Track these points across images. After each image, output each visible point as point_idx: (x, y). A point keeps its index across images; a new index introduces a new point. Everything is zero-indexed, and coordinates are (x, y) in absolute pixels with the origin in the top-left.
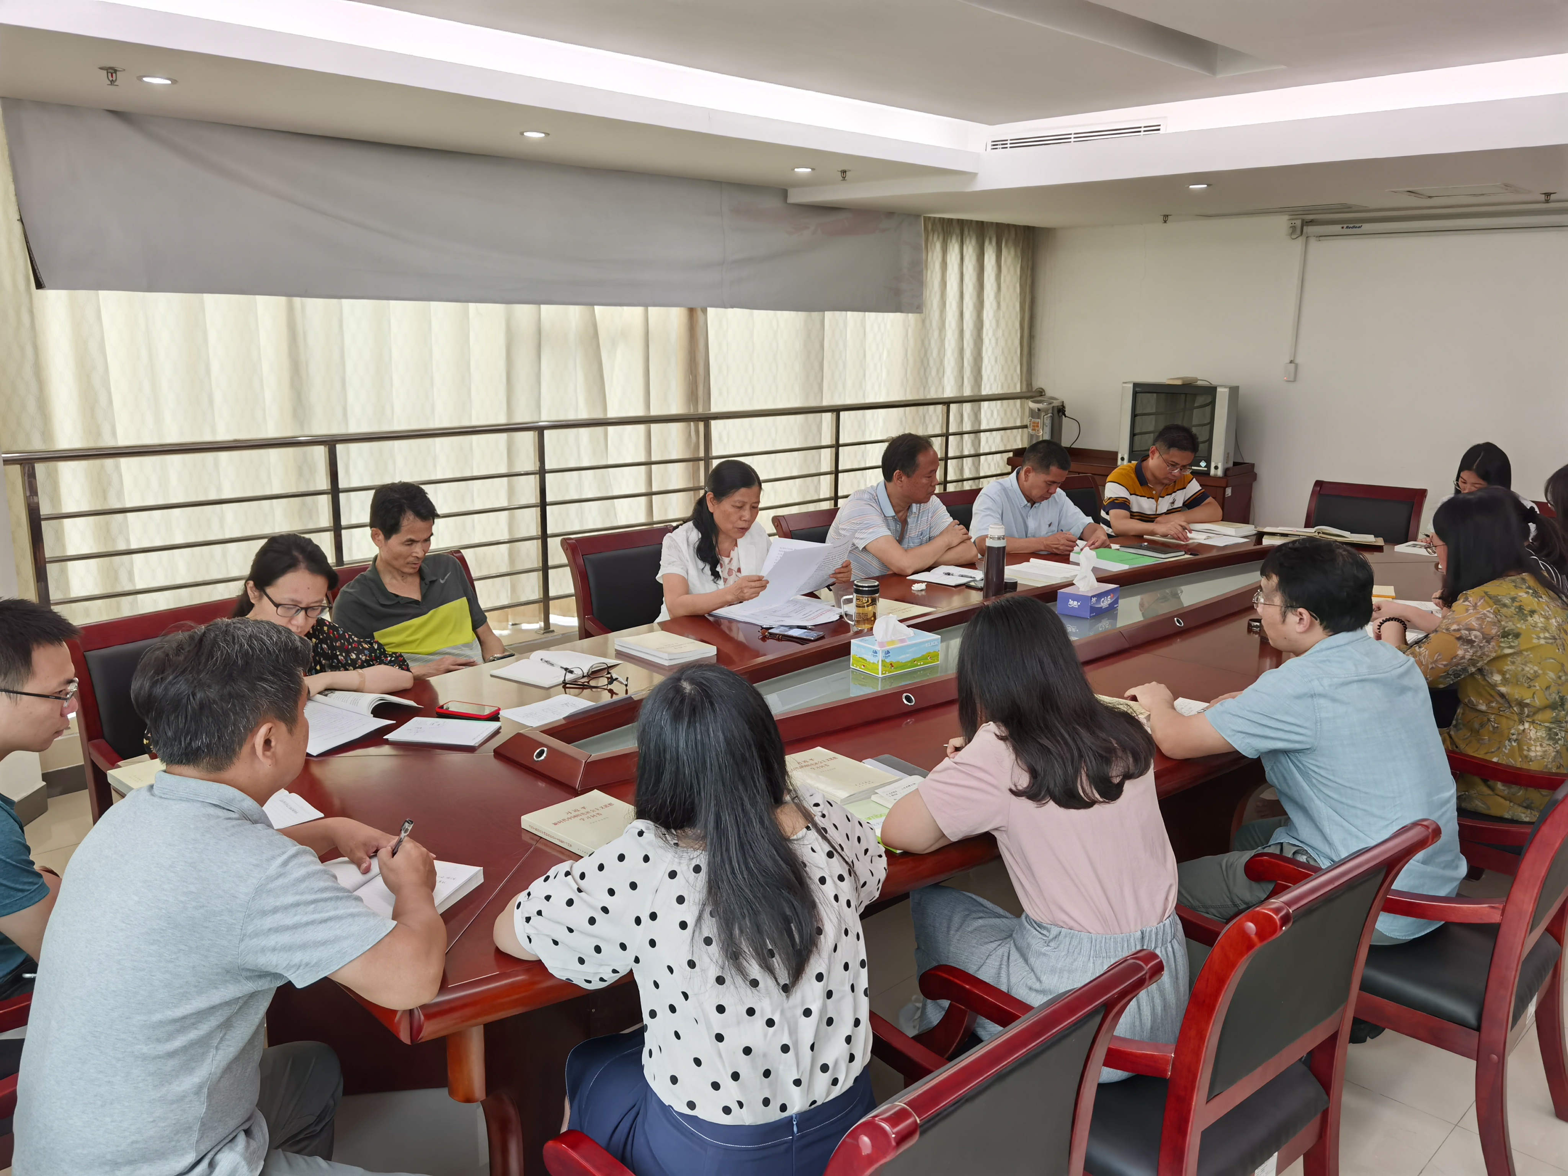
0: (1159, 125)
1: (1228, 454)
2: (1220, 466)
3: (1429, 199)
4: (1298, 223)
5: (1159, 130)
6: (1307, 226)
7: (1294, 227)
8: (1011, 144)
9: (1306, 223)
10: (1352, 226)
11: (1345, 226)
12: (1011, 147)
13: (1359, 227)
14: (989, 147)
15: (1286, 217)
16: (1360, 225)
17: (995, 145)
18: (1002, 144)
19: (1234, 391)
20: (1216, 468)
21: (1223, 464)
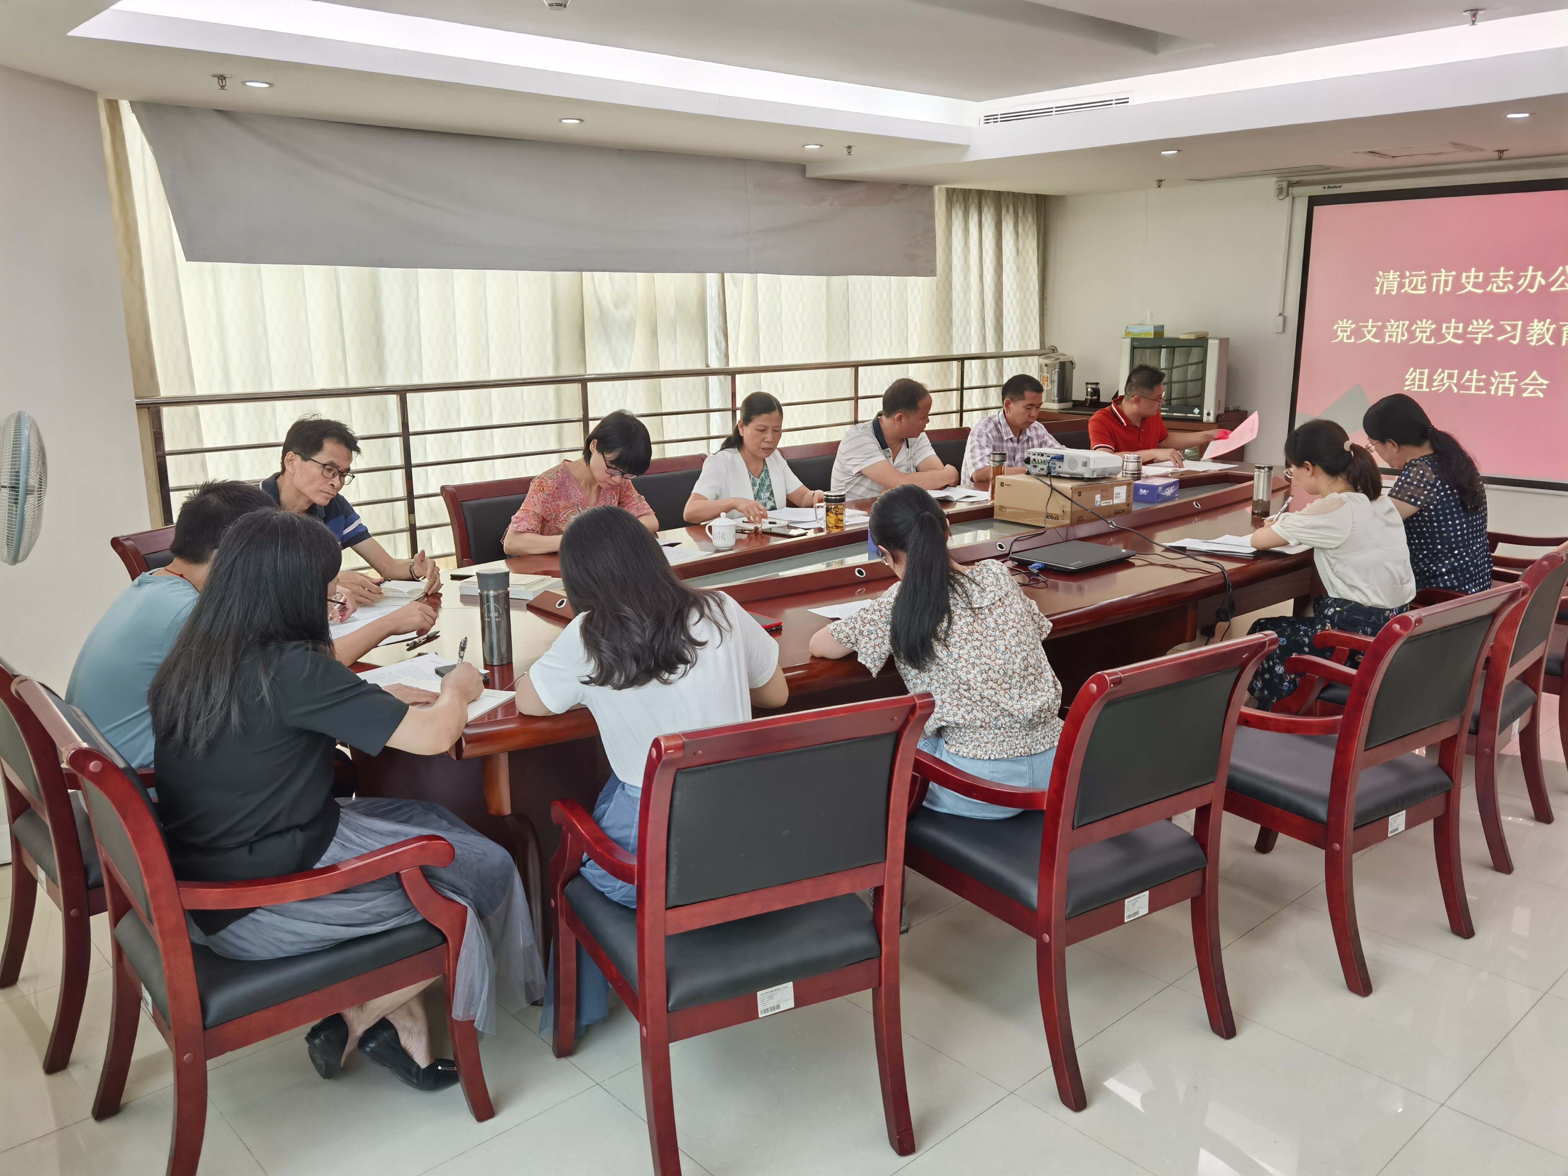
0: (1128, 98)
1: (1220, 401)
2: (1212, 412)
3: (1393, 159)
4: (1285, 184)
5: (1127, 102)
6: (1293, 187)
7: (1281, 188)
8: (1001, 118)
9: (1291, 184)
10: (1332, 185)
11: (1327, 186)
12: (1001, 121)
13: (1339, 187)
14: (982, 121)
15: (1275, 179)
16: (1340, 185)
17: (988, 119)
18: (994, 119)
19: (1224, 343)
20: (1209, 414)
21: (1215, 411)
